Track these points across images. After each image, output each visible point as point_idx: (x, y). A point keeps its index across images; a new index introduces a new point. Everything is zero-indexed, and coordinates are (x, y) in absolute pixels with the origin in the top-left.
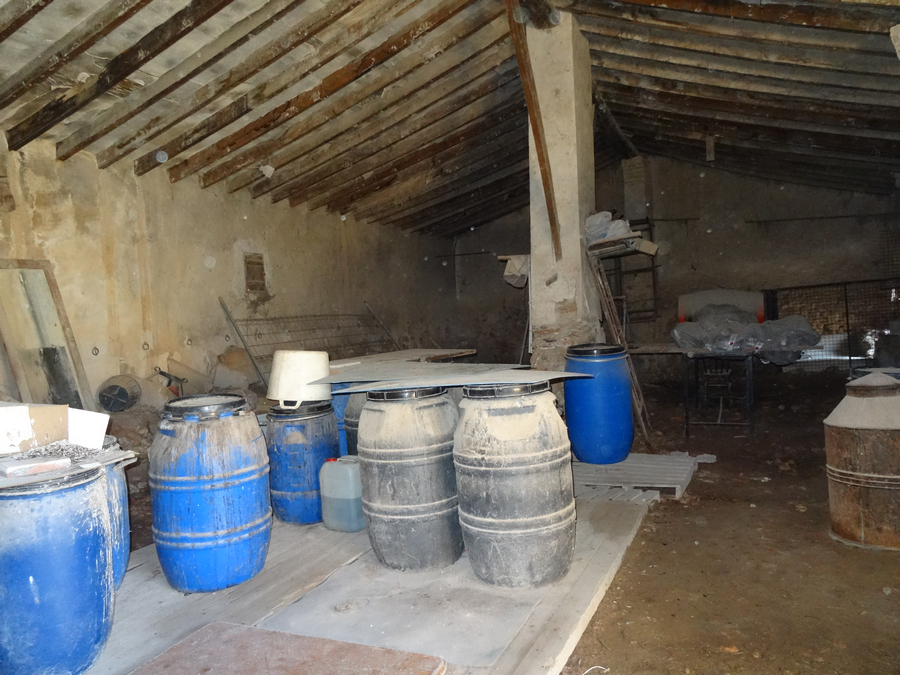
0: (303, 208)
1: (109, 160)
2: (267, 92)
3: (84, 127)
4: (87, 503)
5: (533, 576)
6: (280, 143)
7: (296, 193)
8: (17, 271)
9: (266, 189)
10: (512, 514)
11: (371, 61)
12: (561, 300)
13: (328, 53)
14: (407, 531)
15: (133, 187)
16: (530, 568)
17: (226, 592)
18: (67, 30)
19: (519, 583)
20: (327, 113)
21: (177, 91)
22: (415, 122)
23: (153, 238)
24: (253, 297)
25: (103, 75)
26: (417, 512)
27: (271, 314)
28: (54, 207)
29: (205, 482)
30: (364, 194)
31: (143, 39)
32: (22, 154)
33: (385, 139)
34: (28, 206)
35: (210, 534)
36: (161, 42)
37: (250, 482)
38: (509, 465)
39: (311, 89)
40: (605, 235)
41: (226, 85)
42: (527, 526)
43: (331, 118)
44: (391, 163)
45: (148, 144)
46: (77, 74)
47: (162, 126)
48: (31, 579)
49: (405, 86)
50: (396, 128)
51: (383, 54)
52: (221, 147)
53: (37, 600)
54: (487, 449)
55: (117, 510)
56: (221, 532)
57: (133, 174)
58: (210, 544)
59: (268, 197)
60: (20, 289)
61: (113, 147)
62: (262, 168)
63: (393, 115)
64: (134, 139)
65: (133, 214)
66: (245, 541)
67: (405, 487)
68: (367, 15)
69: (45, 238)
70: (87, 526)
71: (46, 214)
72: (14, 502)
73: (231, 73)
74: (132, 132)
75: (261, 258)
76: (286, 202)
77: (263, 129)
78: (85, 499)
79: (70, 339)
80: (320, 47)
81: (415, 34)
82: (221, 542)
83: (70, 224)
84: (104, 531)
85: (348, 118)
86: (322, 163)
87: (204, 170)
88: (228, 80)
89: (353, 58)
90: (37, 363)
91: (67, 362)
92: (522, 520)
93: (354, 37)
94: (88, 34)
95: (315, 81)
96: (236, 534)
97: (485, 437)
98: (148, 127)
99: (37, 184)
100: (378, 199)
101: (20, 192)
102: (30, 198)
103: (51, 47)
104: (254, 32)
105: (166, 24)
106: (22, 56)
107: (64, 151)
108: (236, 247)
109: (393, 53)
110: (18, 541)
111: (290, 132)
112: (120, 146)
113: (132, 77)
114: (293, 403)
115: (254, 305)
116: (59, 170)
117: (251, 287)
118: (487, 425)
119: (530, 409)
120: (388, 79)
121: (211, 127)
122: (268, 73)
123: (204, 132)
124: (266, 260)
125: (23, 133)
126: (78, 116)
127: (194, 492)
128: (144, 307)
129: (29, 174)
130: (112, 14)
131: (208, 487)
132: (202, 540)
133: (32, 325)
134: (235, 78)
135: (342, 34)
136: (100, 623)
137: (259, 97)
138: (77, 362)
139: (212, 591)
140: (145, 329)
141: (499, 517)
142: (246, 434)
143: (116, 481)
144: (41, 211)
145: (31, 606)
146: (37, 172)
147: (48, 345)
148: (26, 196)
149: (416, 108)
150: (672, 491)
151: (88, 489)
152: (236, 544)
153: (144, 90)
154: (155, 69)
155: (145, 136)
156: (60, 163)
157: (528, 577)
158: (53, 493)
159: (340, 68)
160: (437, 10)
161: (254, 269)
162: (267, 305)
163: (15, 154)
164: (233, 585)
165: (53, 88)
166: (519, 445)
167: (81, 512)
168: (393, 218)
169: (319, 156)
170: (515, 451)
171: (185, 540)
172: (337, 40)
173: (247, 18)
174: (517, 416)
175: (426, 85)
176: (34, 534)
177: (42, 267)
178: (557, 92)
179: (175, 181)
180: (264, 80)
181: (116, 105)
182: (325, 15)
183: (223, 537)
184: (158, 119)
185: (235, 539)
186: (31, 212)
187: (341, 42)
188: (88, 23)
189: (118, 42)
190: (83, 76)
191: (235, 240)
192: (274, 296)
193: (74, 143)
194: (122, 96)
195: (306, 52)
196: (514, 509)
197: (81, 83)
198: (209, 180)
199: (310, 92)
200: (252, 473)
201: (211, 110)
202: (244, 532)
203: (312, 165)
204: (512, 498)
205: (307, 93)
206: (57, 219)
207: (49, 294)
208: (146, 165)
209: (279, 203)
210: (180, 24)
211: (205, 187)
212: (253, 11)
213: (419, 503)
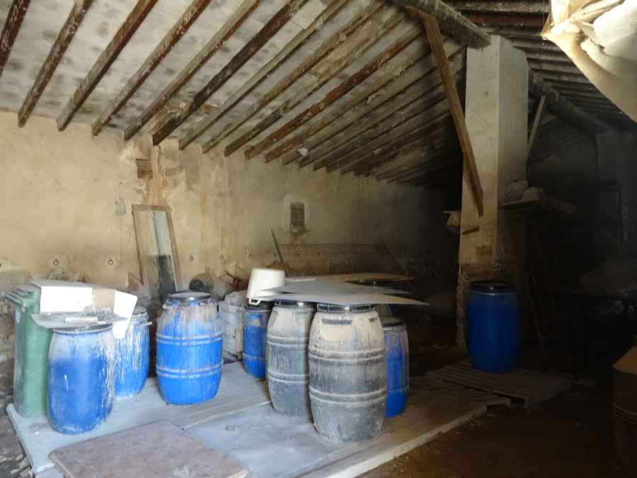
0: (337, 173)
1: (207, 149)
2: (290, 105)
3: (191, 131)
4: (98, 342)
5: (341, 434)
6: (308, 134)
7: (329, 165)
8: (151, 212)
9: (307, 162)
10: (328, 390)
11: (353, 81)
12: (481, 246)
13: (323, 80)
14: (283, 391)
15: (222, 164)
16: (339, 428)
17: (186, 407)
18: (170, 82)
19: (333, 437)
20: (334, 115)
21: (236, 108)
22: (402, 116)
23: (232, 193)
24: (295, 230)
25: (192, 104)
26: (289, 379)
27: (307, 242)
28: (175, 176)
29: (177, 341)
30: (378, 164)
31: (210, 83)
32: (160, 147)
33: (382, 127)
34: (161, 176)
35: (177, 371)
36: (217, 84)
37: (204, 345)
38: (329, 357)
39: (319, 101)
40: (520, 198)
41: (263, 104)
42: (337, 400)
43: (337, 118)
44: (392, 143)
45: (227, 138)
46: (179, 104)
47: (232, 128)
48: (66, 376)
49: (385, 94)
50: (389, 120)
51: (361, 77)
52: (271, 139)
53: (67, 388)
54: (318, 345)
55: (138, 350)
56: (184, 371)
57: (223, 155)
58: (177, 377)
59: (311, 167)
60: (151, 222)
61: (209, 142)
62: (299, 150)
63: (383, 113)
64: (218, 136)
65: (220, 179)
66: (197, 379)
67: (283, 362)
68: (345, 54)
69: (168, 194)
70: (96, 354)
71: (170, 179)
72: (63, 336)
73: (265, 96)
74: (218, 132)
75: (303, 206)
76: (324, 169)
77: (293, 127)
78: (97, 340)
79: (175, 251)
80: (318, 76)
81: (380, 62)
82: (183, 377)
83: (183, 185)
84: (106, 358)
85: (350, 116)
86: (340, 145)
87: (266, 152)
88: (263, 101)
89: (344, 80)
90: (154, 264)
91: (171, 264)
92: (334, 395)
93: (338, 68)
94: (177, 83)
95: (320, 96)
96: (192, 374)
97: (318, 336)
98: (225, 130)
99: (166, 163)
100: (389, 167)
101: (157, 169)
102: (162, 171)
103: (163, 92)
104: (270, 72)
105: (219, 74)
106: (150, 97)
107: (182, 145)
108: (285, 199)
109: (368, 76)
110: (61, 356)
111: (313, 127)
112: (212, 141)
113: (208, 102)
114: (256, 301)
115: (295, 236)
116: (179, 155)
117: (294, 223)
118: (321, 329)
119: (349, 322)
120: (370, 92)
121: (261, 128)
122: (290, 93)
123: (257, 131)
124: (306, 206)
125: (159, 136)
126: (186, 126)
127: (171, 345)
128: (223, 233)
129: (163, 158)
130: (188, 72)
131: (178, 344)
132: (173, 374)
133: (155, 242)
134: (267, 99)
135: (331, 67)
136: (99, 407)
137: (286, 108)
138: (177, 264)
139: (178, 404)
140: (222, 247)
141: (322, 390)
142: (205, 316)
143: (139, 334)
144: (167, 178)
145: (64, 390)
146: (167, 157)
147: (162, 254)
148: (160, 171)
149: (399, 107)
150: (522, 401)
151: (99, 335)
152: (192, 379)
153: (217, 109)
154: (219, 98)
155: (223, 135)
156: (180, 151)
157: (338, 434)
158: (80, 334)
159: (336, 87)
160: (394, 46)
161: (297, 213)
162: (304, 236)
163: (156, 148)
164: (191, 403)
165: (168, 112)
166: (336, 345)
167: (94, 346)
168: (407, 179)
169: (338, 141)
170: (333, 349)
171: (165, 372)
172: (328, 71)
173: (266, 65)
174: (340, 326)
175: (402, 92)
176: (69, 354)
177: (165, 210)
178: (487, 93)
179: (248, 159)
180: (289, 98)
181: (205, 119)
182: (313, 58)
183: (185, 374)
184: (230, 124)
185: (191, 377)
186: (162, 179)
187: (330, 72)
188: (178, 77)
189: (196, 85)
190: (183, 105)
191: (285, 194)
192: (310, 231)
193: (186, 140)
194: (207, 113)
195: (309, 80)
196: (330, 386)
197: (183, 109)
198: (269, 158)
199: (319, 103)
200: (205, 339)
201: (261, 118)
202: (196, 373)
203: (334, 147)
204: (329, 379)
205: (317, 104)
206: (176, 183)
207: (166, 224)
208: (230, 150)
209: (318, 171)
210: (225, 73)
211: (267, 162)
212: (268, 61)
213: (290, 373)
